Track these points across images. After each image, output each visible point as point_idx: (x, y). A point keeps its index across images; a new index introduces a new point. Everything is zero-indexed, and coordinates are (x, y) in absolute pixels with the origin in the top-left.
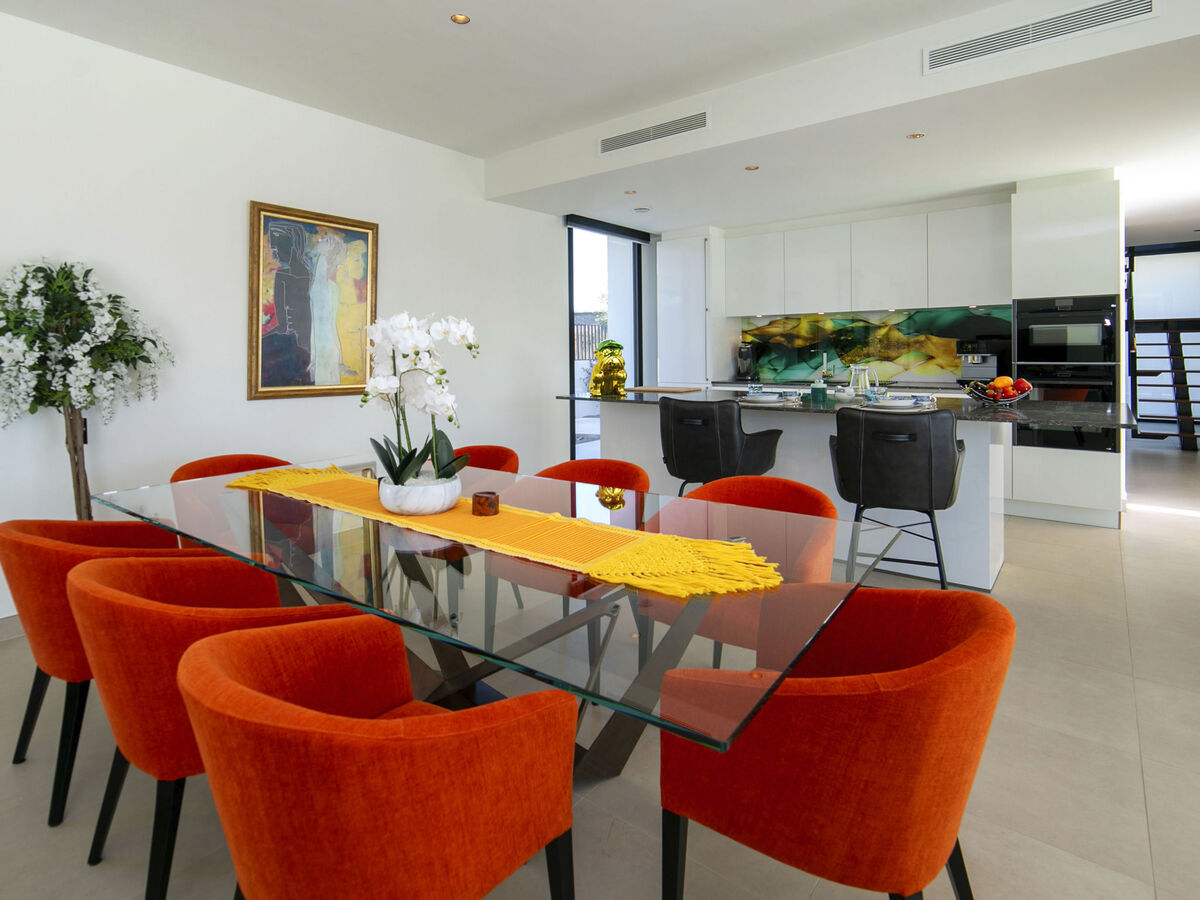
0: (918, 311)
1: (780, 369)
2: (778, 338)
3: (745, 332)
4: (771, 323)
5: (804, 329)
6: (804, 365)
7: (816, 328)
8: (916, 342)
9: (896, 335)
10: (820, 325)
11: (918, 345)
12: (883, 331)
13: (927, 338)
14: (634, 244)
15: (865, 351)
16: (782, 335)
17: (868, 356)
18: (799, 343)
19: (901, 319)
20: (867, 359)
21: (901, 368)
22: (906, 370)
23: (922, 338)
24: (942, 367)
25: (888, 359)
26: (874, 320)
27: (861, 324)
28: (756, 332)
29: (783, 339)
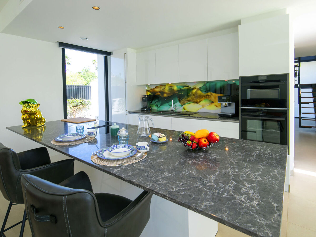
0: (207, 82)
1: (159, 106)
2: (158, 93)
3: (147, 91)
4: (156, 87)
5: (167, 90)
6: (167, 104)
7: (171, 90)
8: (207, 95)
9: (199, 92)
10: (172, 88)
11: (207, 97)
12: (194, 91)
13: (211, 94)
14: (104, 56)
15: (188, 99)
16: (160, 92)
17: (189, 101)
18: (165, 95)
19: (200, 86)
20: (189, 103)
21: (201, 107)
22: (203, 107)
23: (209, 94)
24: (217, 107)
25: (197, 103)
26: (192, 86)
27: (186, 88)
28: (151, 91)
29: (160, 94)
